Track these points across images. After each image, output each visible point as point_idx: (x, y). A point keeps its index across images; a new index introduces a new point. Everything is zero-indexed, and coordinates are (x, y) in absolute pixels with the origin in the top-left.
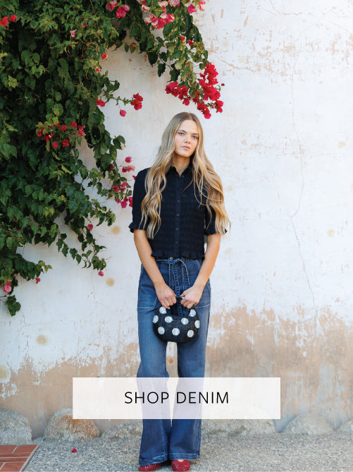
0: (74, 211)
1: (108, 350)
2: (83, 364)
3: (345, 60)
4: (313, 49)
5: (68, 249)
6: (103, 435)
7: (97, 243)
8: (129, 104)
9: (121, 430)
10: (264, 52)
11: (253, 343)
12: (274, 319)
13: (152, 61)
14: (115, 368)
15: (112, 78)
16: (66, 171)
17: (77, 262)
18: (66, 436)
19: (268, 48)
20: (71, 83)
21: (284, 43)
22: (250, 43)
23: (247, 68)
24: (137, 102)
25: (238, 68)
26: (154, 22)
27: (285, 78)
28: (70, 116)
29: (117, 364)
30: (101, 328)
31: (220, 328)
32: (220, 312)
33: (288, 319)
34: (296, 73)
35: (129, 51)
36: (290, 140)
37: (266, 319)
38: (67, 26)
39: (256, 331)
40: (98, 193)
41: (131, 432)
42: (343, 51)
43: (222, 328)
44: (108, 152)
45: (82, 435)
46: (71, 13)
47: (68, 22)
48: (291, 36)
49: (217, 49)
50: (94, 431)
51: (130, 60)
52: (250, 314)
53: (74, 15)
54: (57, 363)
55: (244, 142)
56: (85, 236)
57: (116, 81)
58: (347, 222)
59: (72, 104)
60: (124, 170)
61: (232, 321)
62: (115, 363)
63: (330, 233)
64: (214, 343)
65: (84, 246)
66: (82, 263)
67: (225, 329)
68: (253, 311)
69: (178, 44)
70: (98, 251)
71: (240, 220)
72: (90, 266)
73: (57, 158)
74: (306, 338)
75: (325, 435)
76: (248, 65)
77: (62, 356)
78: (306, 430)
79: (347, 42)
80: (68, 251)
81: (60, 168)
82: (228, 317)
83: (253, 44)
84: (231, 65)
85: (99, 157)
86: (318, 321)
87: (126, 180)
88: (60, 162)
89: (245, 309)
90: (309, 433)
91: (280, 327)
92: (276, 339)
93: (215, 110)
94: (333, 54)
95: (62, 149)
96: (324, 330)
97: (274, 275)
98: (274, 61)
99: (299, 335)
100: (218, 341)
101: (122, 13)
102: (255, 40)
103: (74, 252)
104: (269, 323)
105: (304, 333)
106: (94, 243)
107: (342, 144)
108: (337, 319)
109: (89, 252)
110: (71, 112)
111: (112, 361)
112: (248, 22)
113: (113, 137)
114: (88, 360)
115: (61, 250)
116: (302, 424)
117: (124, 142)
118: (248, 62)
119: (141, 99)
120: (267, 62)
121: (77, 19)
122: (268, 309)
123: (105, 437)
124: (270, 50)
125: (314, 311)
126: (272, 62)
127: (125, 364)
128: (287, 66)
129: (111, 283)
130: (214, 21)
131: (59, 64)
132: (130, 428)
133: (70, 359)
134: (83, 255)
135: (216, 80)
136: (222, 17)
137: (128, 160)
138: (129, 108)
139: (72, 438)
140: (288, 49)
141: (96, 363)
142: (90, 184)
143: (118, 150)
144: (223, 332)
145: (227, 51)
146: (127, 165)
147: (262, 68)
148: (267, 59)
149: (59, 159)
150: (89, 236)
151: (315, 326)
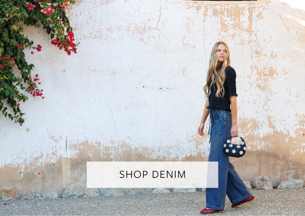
0: (8, 95)
1: (26, 160)
2: (14, 167)
3: (133, 34)
4: (119, 29)
5: (7, 114)
6: (21, 198)
7: (21, 112)
8: (35, 49)
9: (29, 196)
10: (98, 31)
11: (91, 156)
12: (100, 146)
13: (49, 33)
14: (29, 168)
15: (30, 40)
16: (6, 78)
17: (11, 120)
18: (4, 199)
19: (100, 29)
20: (8, 38)
21: (107, 26)
22: (93, 26)
23: (91, 37)
24: (39, 48)
25: (86, 37)
26: (45, 11)
27: (107, 41)
28: (8, 54)
29: (30, 166)
30: (23, 150)
31: (76, 150)
32: (77, 143)
33: (107, 146)
34: (111, 40)
35: (37, 26)
36: (109, 68)
37: (97, 146)
38: (5, 12)
39: (92, 151)
40: (21, 89)
41: (34, 197)
42: (132, 31)
43: (77, 150)
44: (27, 71)
45: (11, 198)
46: (7, 6)
47: (6, 10)
48: (110, 24)
49: (78, 28)
50: (17, 196)
51: (39, 33)
52: (90, 144)
53: (9, 7)
54: (2, 166)
55: (89, 69)
56: (16, 109)
57: (32, 41)
58: (133, 104)
59: (9, 49)
60: (35, 80)
61: (82, 147)
62: (28, 166)
63: (126, 108)
64: (73, 157)
65: (16, 113)
66: (14, 120)
67: (78, 150)
68: (91, 142)
69: (57, 23)
70: (22, 116)
71: (87, 103)
72: (17, 122)
73: (2, 72)
74: (114, 154)
75: (121, 196)
76: (91, 36)
77: (5, 163)
78: (113, 194)
79: (134, 27)
80: (7, 115)
81: (3, 76)
82: (80, 145)
83: (93, 27)
84: (84, 36)
85: (23, 73)
86: (120, 147)
87: (35, 84)
88: (3, 74)
89: (88, 141)
90: (114, 195)
91: (103, 149)
92: (101, 155)
93: (74, 52)
94: (128, 32)
95: (5, 69)
96: (122, 150)
97: (101, 127)
98: (102, 34)
99: (111, 153)
100: (75, 156)
101: (32, 8)
102: (94, 25)
103: (10, 115)
104: (98, 148)
105: (114, 152)
106: (20, 112)
107: (131, 70)
108: (128, 146)
109: (18, 116)
110: (9, 52)
111: (27, 165)
112: (91, 17)
113: (29, 64)
114: (16, 164)
115: (4, 114)
116: (111, 192)
117: (34, 67)
118: (91, 35)
119: (41, 47)
120: (100, 35)
121: (10, 9)
122: (98, 141)
123: (22, 199)
124: (101, 30)
125: (118, 142)
126: (101, 35)
127: (33, 166)
128: (108, 37)
129: (28, 130)
130: (77, 17)
131: (3, 31)
132: (34, 194)
133: (8, 164)
134: (15, 117)
135: (74, 39)
136: (80, 15)
137: (37, 76)
138: (35, 51)
139: (6, 199)
140: (109, 29)
141: (20, 166)
142: (17, 84)
143: (31, 70)
144: (78, 152)
145: (82, 30)
146: (36, 78)
147: (97, 37)
148: (100, 33)
149: (3, 73)
150: (18, 109)
151: (119, 148)
